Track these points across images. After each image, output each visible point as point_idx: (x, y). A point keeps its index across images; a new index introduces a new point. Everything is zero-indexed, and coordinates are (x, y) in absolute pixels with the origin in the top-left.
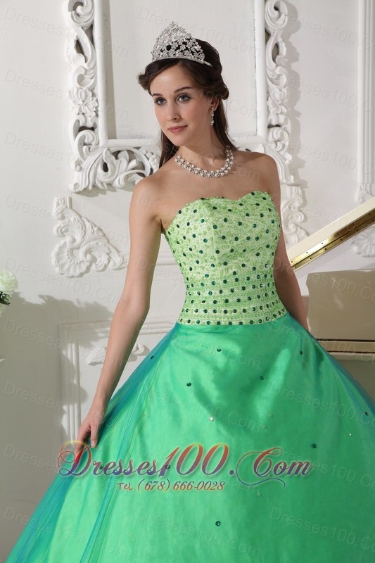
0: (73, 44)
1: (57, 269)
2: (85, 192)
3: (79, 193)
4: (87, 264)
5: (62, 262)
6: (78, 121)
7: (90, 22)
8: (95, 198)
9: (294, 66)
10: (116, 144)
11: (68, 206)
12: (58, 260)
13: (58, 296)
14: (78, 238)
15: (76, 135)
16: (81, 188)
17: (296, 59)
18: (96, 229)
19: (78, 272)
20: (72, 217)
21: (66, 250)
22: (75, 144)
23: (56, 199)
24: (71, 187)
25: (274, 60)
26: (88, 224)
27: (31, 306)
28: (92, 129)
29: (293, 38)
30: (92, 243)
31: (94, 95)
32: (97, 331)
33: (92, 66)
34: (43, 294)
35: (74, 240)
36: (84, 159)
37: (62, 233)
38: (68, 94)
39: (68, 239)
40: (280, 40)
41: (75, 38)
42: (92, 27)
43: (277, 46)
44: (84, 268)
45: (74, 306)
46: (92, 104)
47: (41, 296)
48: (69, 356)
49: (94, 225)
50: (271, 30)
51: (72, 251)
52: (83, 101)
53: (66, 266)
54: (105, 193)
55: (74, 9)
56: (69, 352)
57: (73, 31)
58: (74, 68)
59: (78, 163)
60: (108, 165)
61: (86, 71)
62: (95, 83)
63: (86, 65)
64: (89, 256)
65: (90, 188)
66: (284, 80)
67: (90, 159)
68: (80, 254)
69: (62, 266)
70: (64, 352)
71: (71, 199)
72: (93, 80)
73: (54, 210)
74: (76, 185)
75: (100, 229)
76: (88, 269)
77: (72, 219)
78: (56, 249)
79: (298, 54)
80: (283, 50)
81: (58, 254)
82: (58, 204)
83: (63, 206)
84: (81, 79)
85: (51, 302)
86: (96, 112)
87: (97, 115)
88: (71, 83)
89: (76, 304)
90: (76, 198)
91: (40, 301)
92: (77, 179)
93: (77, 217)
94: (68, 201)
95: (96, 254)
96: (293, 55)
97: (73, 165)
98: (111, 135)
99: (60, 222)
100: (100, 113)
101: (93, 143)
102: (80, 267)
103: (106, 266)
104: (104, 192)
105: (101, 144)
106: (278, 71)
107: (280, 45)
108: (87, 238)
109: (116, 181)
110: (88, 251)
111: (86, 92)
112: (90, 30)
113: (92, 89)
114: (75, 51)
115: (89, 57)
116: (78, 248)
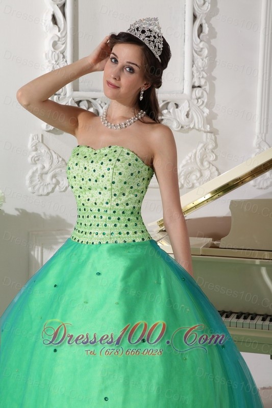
0: (50, 18)
1: (30, 189)
2: (53, 131)
3: (48, 131)
4: (53, 186)
7: (63, 2)
8: (60, 135)
9: (213, 42)
10: (79, 95)
11: (40, 140)
12: (31, 181)
13: (30, 209)
14: (47, 166)
17: (215, 37)
18: (60, 159)
19: (46, 192)
20: (43, 150)
21: (37, 175)
23: (31, 135)
25: (199, 36)
26: (55, 156)
27: (9, 217)
29: (213, 21)
30: (58, 170)
31: (64, 57)
32: (58, 237)
33: (64, 34)
34: (18, 207)
35: (44, 167)
37: (35, 161)
38: (44, 56)
39: (39, 166)
40: (204, 22)
41: (52, 13)
42: (64, 5)
43: (201, 26)
44: (50, 189)
45: (41, 218)
46: (62, 64)
47: (17, 209)
48: (36, 256)
49: (59, 156)
50: (197, 14)
51: (41, 175)
52: (56, 62)
53: (37, 187)
56: (36, 253)
57: (51, 8)
58: (50, 36)
61: (59, 38)
62: (65, 48)
63: (59, 34)
64: (54, 180)
66: (206, 52)
68: (48, 179)
69: (34, 187)
70: (32, 253)
71: (42, 136)
72: (64, 46)
73: (30, 145)
75: (63, 160)
76: (53, 190)
77: (43, 151)
78: (30, 173)
79: (216, 33)
80: (206, 29)
81: (32, 178)
82: (33, 139)
83: (36, 141)
84: (55, 45)
85: (24, 214)
88: (47, 46)
89: (43, 216)
90: (47, 135)
91: (16, 213)
93: (47, 150)
94: (40, 137)
95: (59, 178)
96: (213, 34)
98: (76, 89)
99: (34, 153)
101: (62, 94)
102: (47, 188)
103: (66, 188)
105: (68, 95)
106: (201, 45)
107: (204, 25)
108: (53, 166)
110: (54, 176)
111: (58, 54)
112: (63, 7)
113: (63, 53)
114: (52, 23)
115: (62, 27)
116: (46, 173)
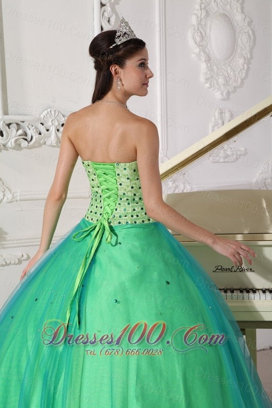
10: (8, 119)
54: (1, 152)
60: (4, 132)
98: (6, 112)
109: (9, 143)
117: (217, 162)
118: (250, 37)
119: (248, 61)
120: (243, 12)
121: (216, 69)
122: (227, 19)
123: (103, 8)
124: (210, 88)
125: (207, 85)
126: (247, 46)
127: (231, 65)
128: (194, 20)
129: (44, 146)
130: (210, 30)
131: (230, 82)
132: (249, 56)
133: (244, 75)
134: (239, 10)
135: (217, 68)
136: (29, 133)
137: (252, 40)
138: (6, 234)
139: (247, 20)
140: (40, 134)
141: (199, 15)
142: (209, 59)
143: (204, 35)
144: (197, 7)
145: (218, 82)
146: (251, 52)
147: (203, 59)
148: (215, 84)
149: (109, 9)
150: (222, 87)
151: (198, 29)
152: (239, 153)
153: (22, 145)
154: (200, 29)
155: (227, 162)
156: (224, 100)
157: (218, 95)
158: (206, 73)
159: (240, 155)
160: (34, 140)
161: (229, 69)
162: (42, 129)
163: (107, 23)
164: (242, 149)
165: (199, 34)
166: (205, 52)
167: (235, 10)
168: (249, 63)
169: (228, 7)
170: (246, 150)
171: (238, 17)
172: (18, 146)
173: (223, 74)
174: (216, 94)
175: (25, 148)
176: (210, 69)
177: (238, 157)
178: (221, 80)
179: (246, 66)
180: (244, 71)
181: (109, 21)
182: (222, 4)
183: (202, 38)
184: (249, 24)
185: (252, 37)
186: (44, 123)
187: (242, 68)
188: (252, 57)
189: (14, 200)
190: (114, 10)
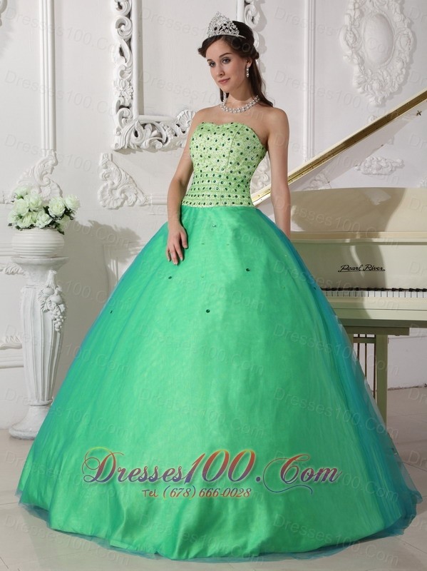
0: (118, 50)
1: (101, 203)
2: (121, 151)
3: (117, 151)
4: (122, 200)
5: (105, 197)
6: (119, 101)
7: (129, 37)
8: (128, 155)
10: (144, 118)
11: (110, 159)
12: (102, 196)
13: (101, 222)
14: (116, 183)
15: (117, 111)
16: (120, 147)
18: (128, 176)
19: (115, 206)
20: (112, 168)
21: (108, 190)
22: (116, 117)
23: (102, 154)
24: (113, 146)
26: (123, 173)
27: (85, 228)
28: (128, 107)
30: (126, 186)
31: (130, 85)
32: (130, 249)
33: (130, 65)
34: (92, 220)
35: (114, 183)
36: (123, 128)
37: (106, 177)
38: (113, 83)
39: (109, 182)
41: (119, 46)
42: (130, 40)
44: (119, 203)
45: (113, 230)
46: (129, 90)
47: (89, 221)
48: (112, 269)
49: (127, 174)
51: (111, 190)
52: (123, 88)
53: (107, 201)
54: (135, 153)
55: (119, 26)
57: (118, 42)
58: (118, 66)
59: (118, 130)
60: (139, 133)
61: (126, 68)
62: (131, 77)
63: (126, 65)
64: (123, 195)
65: (126, 147)
67: (127, 128)
68: (117, 194)
69: (105, 201)
71: (112, 155)
72: (130, 75)
73: (100, 163)
74: (116, 144)
75: (131, 177)
76: (122, 204)
77: (112, 169)
78: (101, 189)
81: (103, 192)
82: (103, 158)
83: (106, 159)
84: (122, 73)
85: (96, 225)
86: (132, 96)
87: (132, 98)
88: (115, 75)
89: (114, 228)
90: (115, 154)
91: (89, 225)
92: (116, 141)
93: (116, 168)
94: (110, 156)
95: (128, 194)
97: (115, 131)
98: (141, 112)
99: (104, 170)
100: (135, 97)
101: (129, 117)
102: (117, 202)
103: (134, 203)
104: (134, 151)
105: (134, 118)
108: (122, 183)
109: (144, 143)
110: (123, 192)
111: (125, 82)
112: (129, 41)
113: (129, 81)
114: (119, 55)
115: (128, 59)
116: (116, 189)
117: (369, 174)
118: (410, 39)
119: (407, 66)
120: (402, 13)
121: (370, 73)
122: (384, 19)
123: (247, 7)
124: (362, 93)
125: (360, 90)
126: (407, 49)
127: (388, 69)
128: (347, 21)
129: (179, 148)
130: (364, 31)
131: (387, 88)
132: (408, 59)
133: (402, 80)
134: (398, 10)
135: (371, 71)
136: (165, 134)
137: (412, 43)
138: (139, 238)
139: (407, 21)
140: (176, 135)
141: (352, 14)
142: (362, 62)
143: (357, 36)
144: (351, 6)
145: (372, 86)
146: (411, 55)
147: (356, 61)
148: (369, 90)
149: (254, 7)
150: (376, 92)
151: (351, 30)
152: (394, 165)
153: (156, 147)
154: (354, 30)
155: (381, 174)
156: (378, 106)
157: (372, 101)
158: (359, 77)
159: (396, 167)
160: (169, 141)
161: (385, 73)
162: (178, 131)
163: (250, 21)
164: (399, 161)
165: (352, 35)
166: (358, 55)
167: (393, 11)
168: (408, 68)
169: (386, 6)
170: (402, 161)
171: (396, 18)
172: (152, 148)
173: (378, 79)
174: (370, 100)
175: (160, 149)
176: (364, 72)
177: (394, 169)
178: (376, 85)
179: (404, 70)
180: (402, 76)
181: (253, 20)
182: (378, 4)
183: (355, 39)
184: (410, 26)
185: (412, 40)
186: (180, 124)
187: (399, 72)
188: (411, 61)
189: (146, 203)
190: (258, 9)
